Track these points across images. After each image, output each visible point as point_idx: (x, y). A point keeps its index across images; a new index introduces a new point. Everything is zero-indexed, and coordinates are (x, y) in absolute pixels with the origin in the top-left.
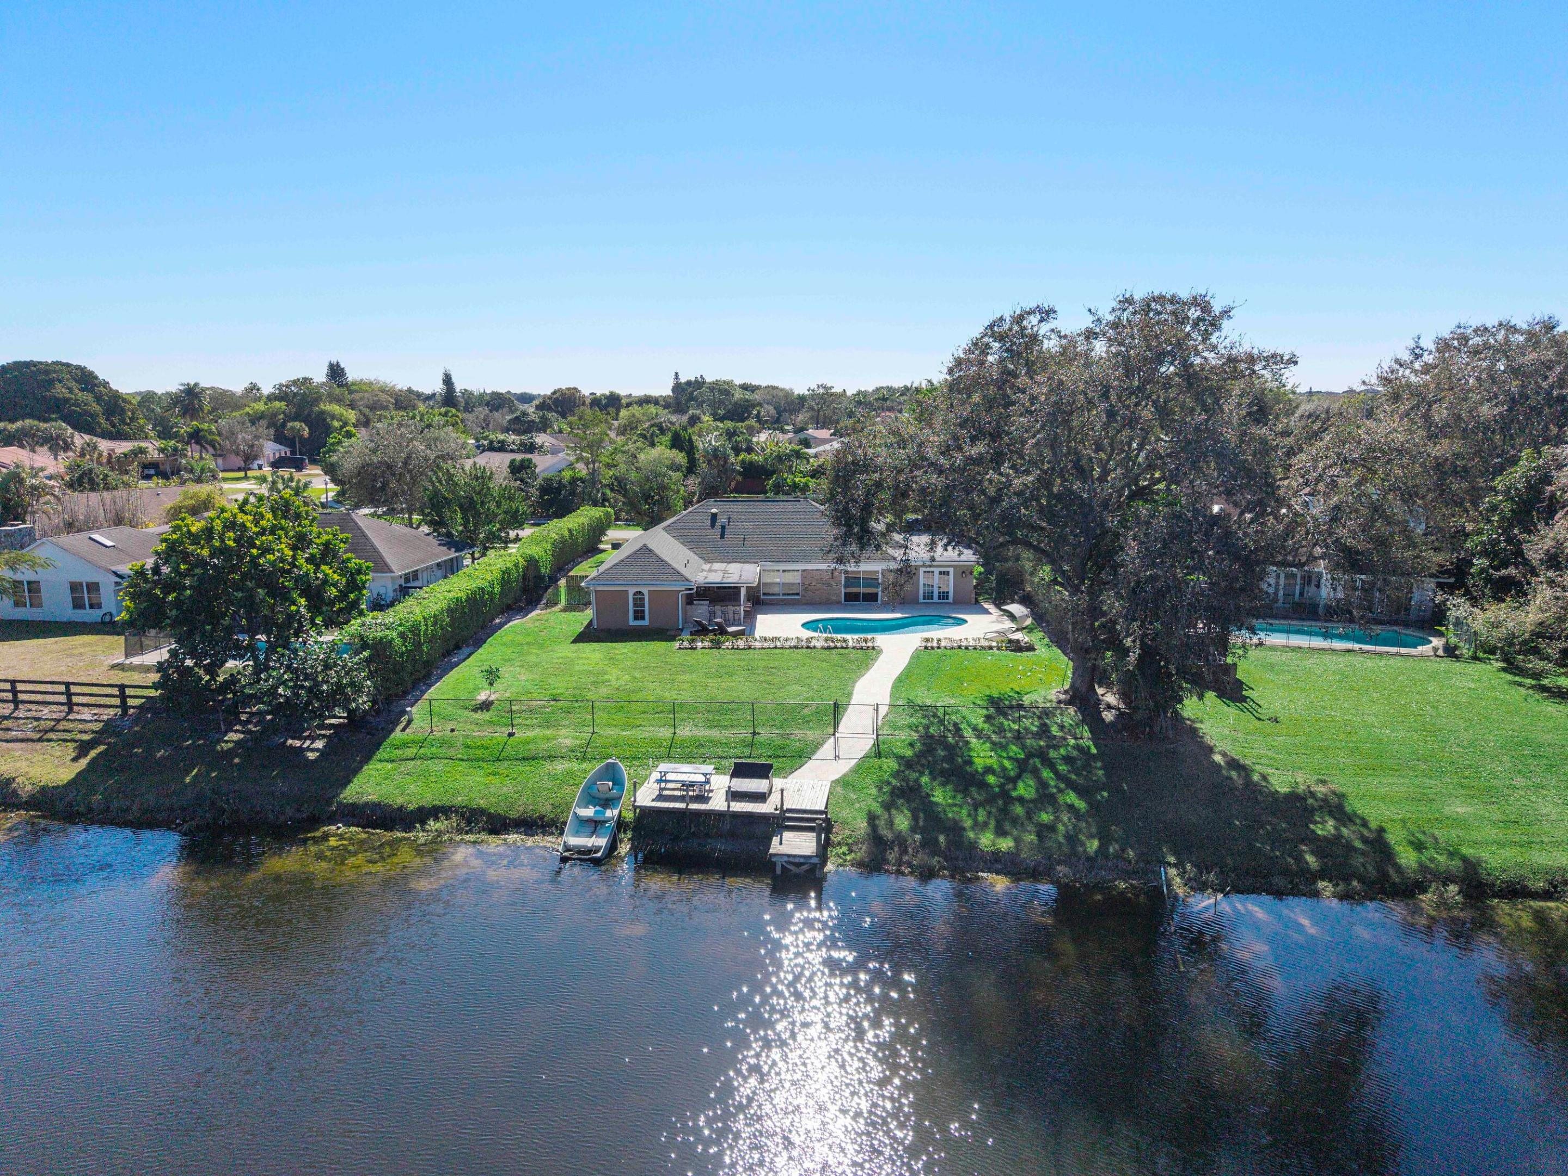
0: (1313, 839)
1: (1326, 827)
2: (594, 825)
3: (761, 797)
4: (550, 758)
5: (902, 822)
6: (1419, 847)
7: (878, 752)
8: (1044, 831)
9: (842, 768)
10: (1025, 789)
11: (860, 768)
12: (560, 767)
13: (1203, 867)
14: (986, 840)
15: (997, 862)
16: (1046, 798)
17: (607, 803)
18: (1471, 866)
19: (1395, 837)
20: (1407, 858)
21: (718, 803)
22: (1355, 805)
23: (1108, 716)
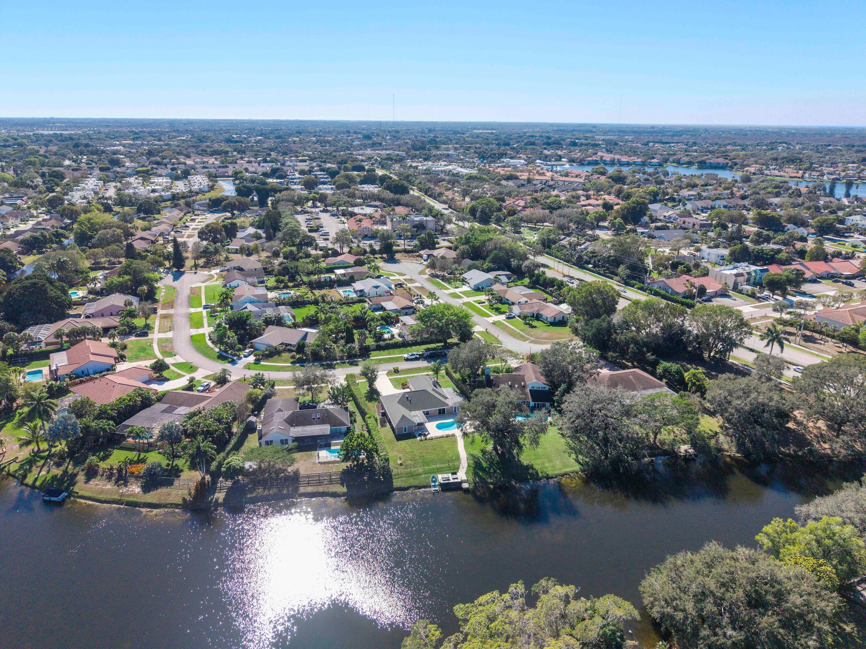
0: (529, 473)
1: (531, 471)
2: (434, 486)
3: (457, 478)
4: (421, 474)
5: (477, 480)
6: (542, 473)
7: (469, 466)
8: (496, 477)
9: (465, 470)
10: (492, 471)
11: (467, 470)
12: (423, 476)
13: (516, 480)
14: (489, 480)
15: (491, 483)
16: (495, 472)
17: (434, 482)
18: (547, 475)
19: (539, 472)
20: (540, 475)
21: (452, 481)
22: (535, 467)
23: (500, 452)
